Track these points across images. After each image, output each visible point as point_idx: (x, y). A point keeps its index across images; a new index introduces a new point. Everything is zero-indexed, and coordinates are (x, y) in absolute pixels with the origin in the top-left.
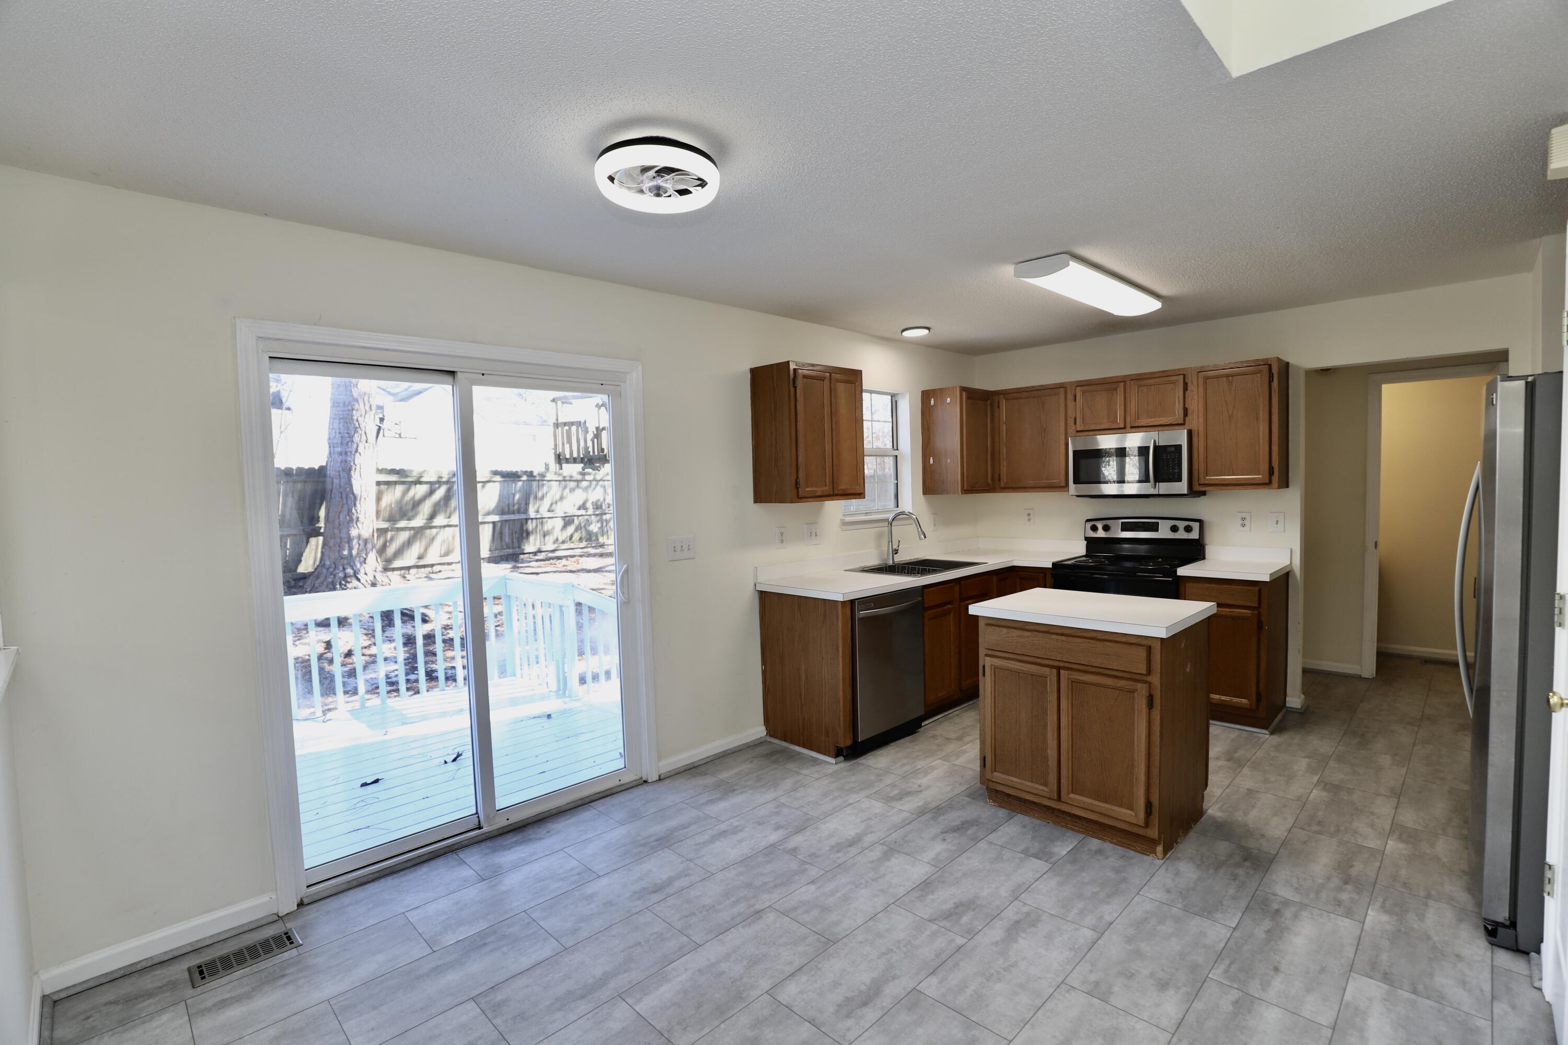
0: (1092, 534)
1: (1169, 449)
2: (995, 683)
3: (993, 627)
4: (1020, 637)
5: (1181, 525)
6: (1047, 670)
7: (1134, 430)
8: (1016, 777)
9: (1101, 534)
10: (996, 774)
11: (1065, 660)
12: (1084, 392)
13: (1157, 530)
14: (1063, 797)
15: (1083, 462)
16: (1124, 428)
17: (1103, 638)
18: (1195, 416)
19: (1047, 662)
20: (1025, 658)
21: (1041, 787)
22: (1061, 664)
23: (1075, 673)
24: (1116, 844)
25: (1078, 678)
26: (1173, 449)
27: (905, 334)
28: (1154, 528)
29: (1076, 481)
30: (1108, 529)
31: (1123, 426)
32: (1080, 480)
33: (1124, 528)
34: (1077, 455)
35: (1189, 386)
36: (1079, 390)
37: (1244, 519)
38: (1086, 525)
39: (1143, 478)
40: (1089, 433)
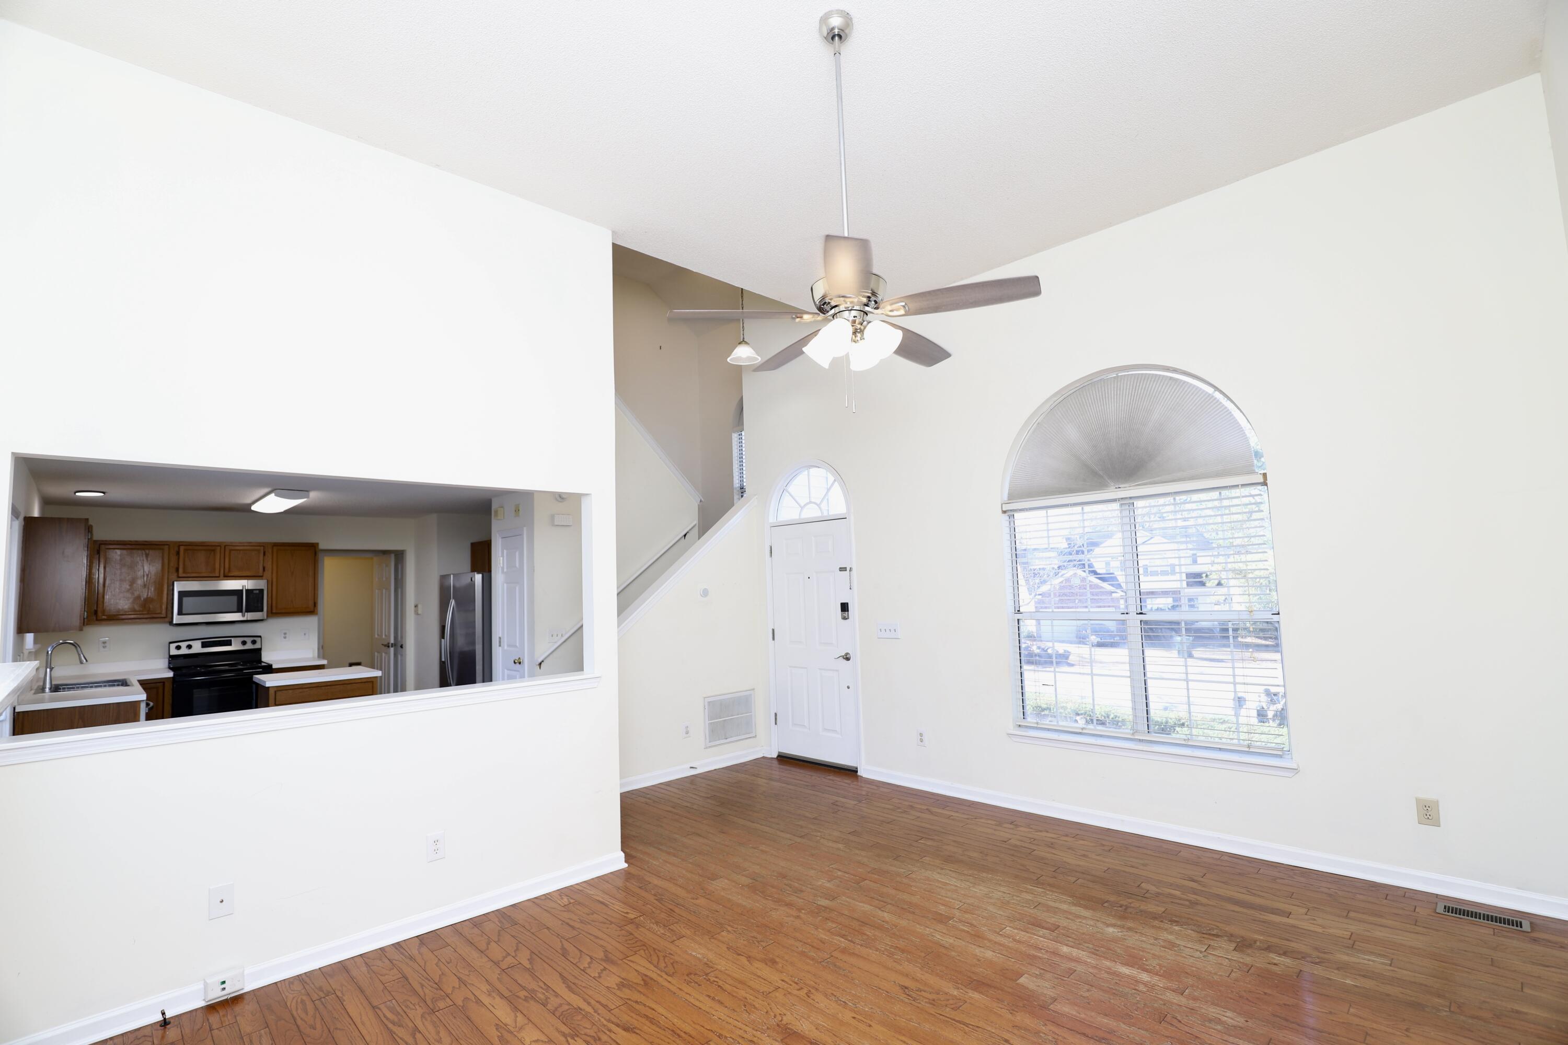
0: (174, 652)
1: (255, 592)
4: (301, 693)
5: (249, 640)
7: (226, 578)
9: (184, 651)
12: (185, 550)
13: (231, 645)
15: (185, 600)
16: (219, 577)
18: (270, 572)
26: (258, 592)
27: (77, 494)
28: (229, 643)
29: (180, 613)
30: (189, 647)
31: (218, 575)
32: (184, 612)
33: (204, 645)
34: (182, 594)
35: (266, 553)
36: (182, 548)
37: (285, 634)
38: (173, 646)
39: (236, 610)
40: (190, 579)
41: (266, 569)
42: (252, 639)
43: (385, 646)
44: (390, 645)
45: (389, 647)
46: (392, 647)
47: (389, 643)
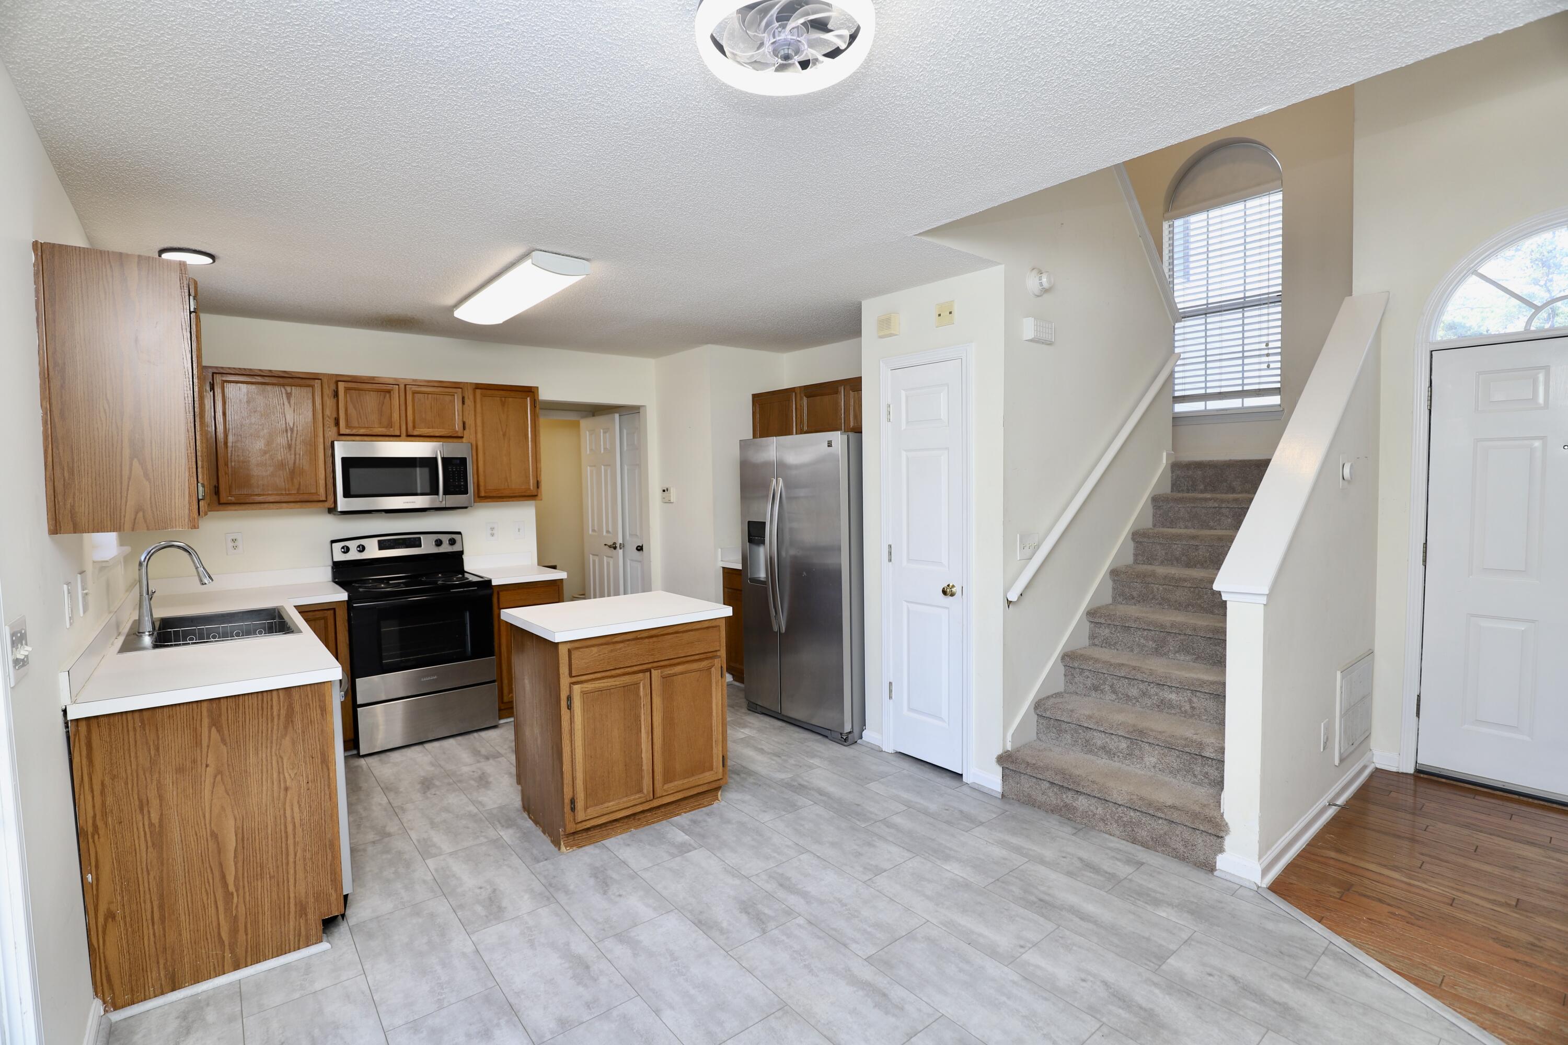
0: (339, 557)
1: (455, 462)
2: (584, 710)
3: (581, 650)
4: (612, 651)
5: (446, 538)
6: (641, 675)
7: (410, 439)
8: (609, 802)
9: (353, 555)
10: (589, 810)
11: (656, 660)
12: (347, 389)
13: (420, 546)
14: (659, 792)
15: (353, 472)
16: (400, 436)
17: (685, 629)
18: (473, 430)
19: (635, 669)
20: (613, 672)
21: (637, 796)
22: (649, 666)
23: (665, 669)
24: (690, 811)
25: (669, 672)
26: (458, 461)
28: (416, 543)
29: (347, 494)
30: (362, 549)
31: (399, 434)
32: (352, 493)
33: (382, 546)
34: (348, 463)
35: (466, 400)
36: (341, 386)
37: (492, 529)
38: (337, 547)
39: (428, 491)
40: (358, 438)
41: (467, 426)
42: (450, 536)
43: (610, 547)
44: (618, 545)
45: (615, 548)
46: (620, 549)
47: (615, 543)
